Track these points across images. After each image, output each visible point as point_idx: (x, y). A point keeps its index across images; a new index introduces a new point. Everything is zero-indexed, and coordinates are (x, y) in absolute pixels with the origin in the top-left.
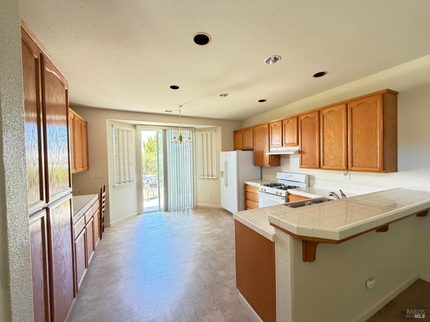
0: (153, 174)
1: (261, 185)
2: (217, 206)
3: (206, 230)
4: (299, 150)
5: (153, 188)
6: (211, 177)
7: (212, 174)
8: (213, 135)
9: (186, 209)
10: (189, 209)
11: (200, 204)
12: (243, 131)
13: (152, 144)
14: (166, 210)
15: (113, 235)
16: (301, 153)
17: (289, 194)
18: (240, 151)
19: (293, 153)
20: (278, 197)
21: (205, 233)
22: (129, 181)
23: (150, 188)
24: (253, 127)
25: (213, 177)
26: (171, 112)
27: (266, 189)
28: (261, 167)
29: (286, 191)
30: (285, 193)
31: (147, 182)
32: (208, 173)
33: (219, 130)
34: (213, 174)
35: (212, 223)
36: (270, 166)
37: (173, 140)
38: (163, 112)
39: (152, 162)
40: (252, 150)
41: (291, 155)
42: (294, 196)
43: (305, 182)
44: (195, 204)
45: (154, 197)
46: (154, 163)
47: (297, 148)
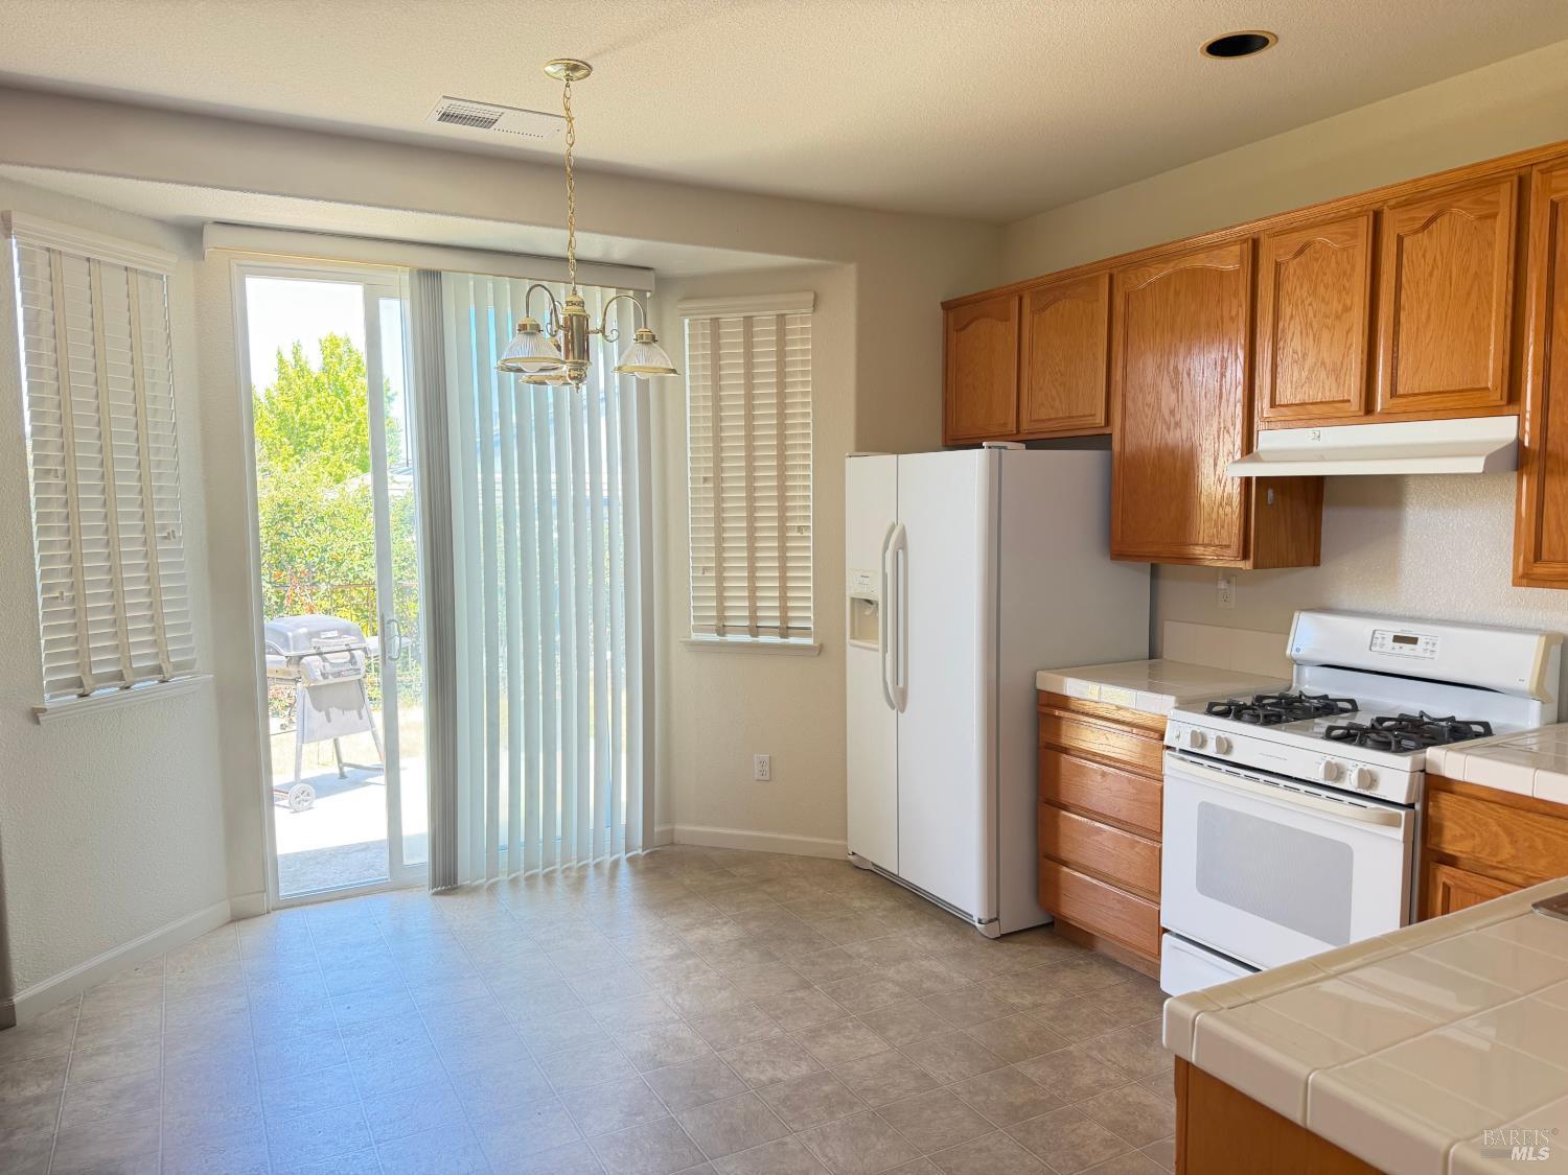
0: (326, 604)
1: (1185, 704)
2: (818, 842)
3: (769, 1043)
4: (1519, 442)
5: (334, 712)
6: (777, 640)
7: (784, 618)
8: (794, 332)
9: (591, 871)
10: (615, 864)
11: (691, 829)
12: (1027, 302)
13: (307, 397)
14: (446, 880)
15: (37, 1100)
16: (1535, 468)
17: (1432, 785)
18: (1016, 452)
19: (1476, 465)
20: (1345, 807)
21: (770, 1073)
22: (158, 670)
23: (315, 713)
24: (1115, 274)
25: (792, 640)
26: (488, 123)
27: (1237, 742)
28: (1155, 573)
29: (1414, 763)
30: (1406, 777)
31: (293, 669)
32: (753, 609)
33: (844, 289)
34: (790, 614)
35: (806, 985)
36: (1247, 565)
37: (519, 347)
38: (422, 120)
39: (320, 526)
40: (1099, 441)
41: (1412, 486)
42: (1478, 799)
43: (1539, 694)
44: (657, 829)
45: (342, 776)
46: (333, 529)
47: (1502, 430)
